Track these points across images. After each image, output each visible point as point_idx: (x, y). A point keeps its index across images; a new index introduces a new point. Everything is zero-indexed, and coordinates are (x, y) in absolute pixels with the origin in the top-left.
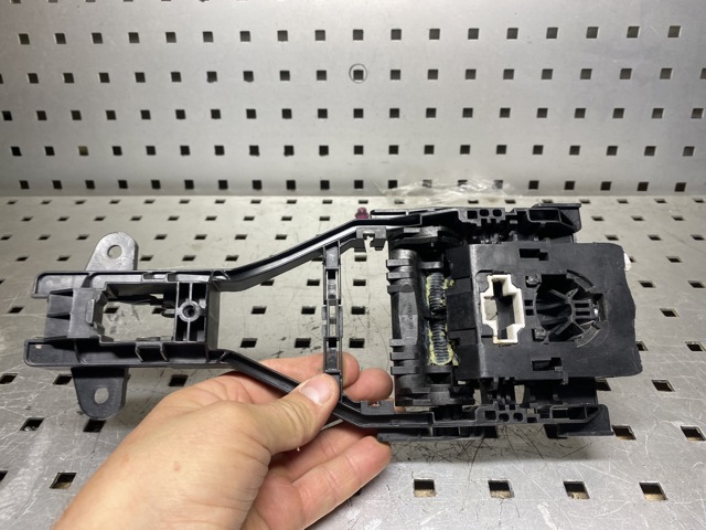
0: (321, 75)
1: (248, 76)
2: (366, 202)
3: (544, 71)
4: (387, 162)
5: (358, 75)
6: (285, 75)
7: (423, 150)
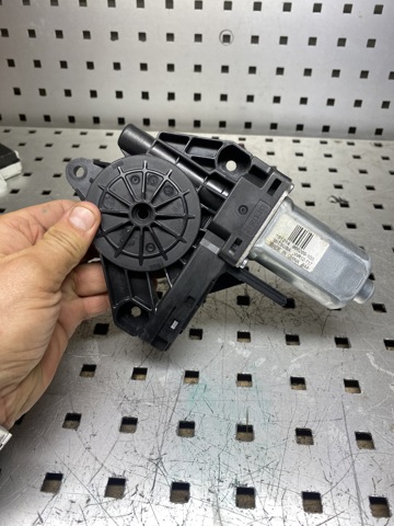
0: (198, 38)
1: (142, 36)
2: (244, 139)
3: (370, 41)
4: (244, 108)
5: (227, 38)
6: (170, 37)
7: (272, 100)
